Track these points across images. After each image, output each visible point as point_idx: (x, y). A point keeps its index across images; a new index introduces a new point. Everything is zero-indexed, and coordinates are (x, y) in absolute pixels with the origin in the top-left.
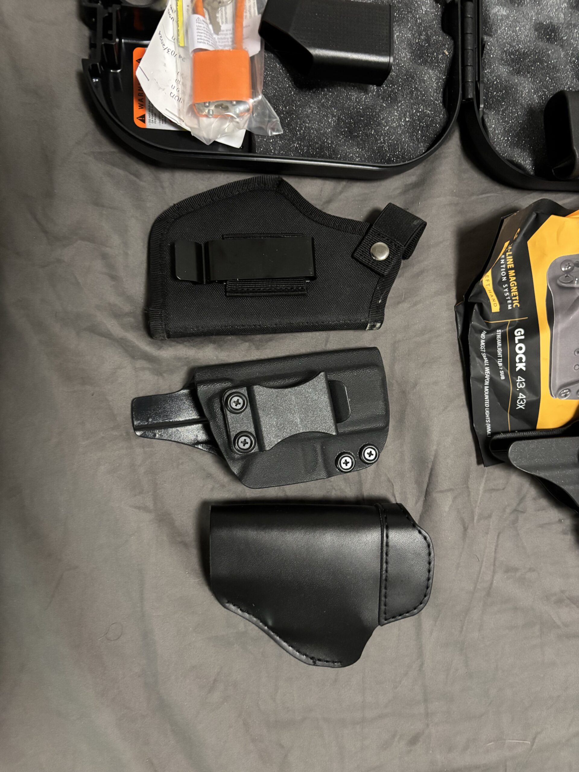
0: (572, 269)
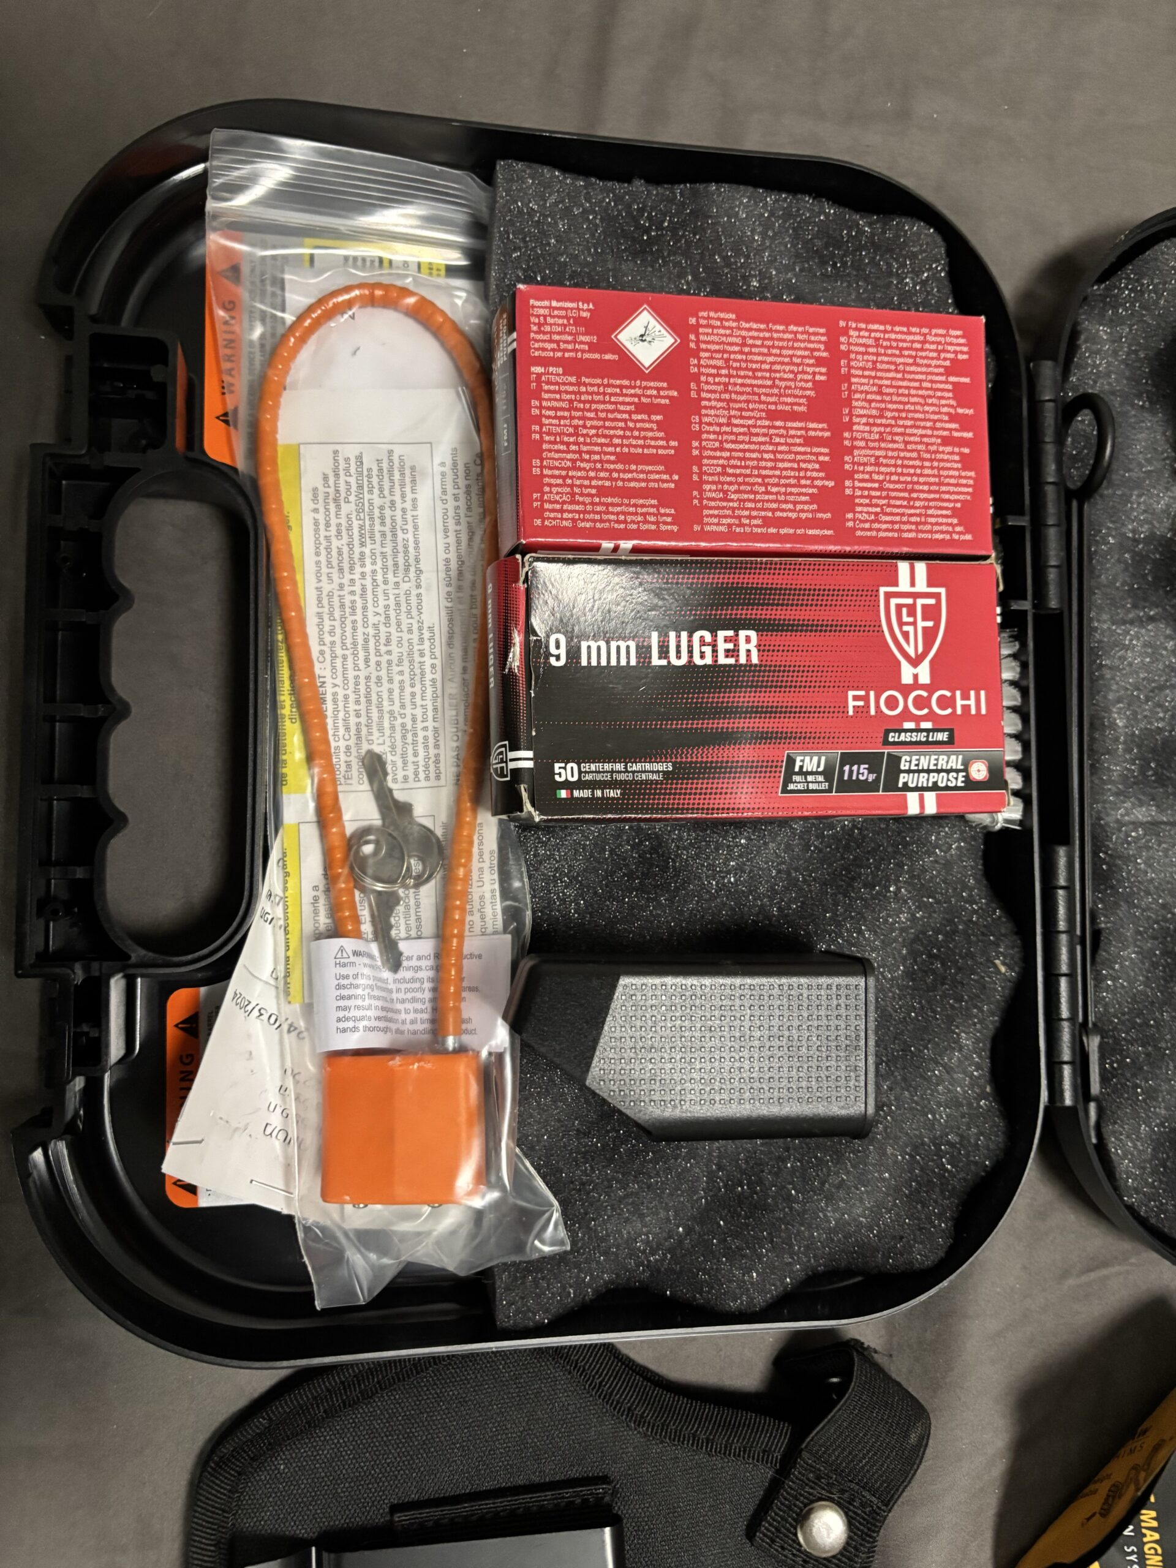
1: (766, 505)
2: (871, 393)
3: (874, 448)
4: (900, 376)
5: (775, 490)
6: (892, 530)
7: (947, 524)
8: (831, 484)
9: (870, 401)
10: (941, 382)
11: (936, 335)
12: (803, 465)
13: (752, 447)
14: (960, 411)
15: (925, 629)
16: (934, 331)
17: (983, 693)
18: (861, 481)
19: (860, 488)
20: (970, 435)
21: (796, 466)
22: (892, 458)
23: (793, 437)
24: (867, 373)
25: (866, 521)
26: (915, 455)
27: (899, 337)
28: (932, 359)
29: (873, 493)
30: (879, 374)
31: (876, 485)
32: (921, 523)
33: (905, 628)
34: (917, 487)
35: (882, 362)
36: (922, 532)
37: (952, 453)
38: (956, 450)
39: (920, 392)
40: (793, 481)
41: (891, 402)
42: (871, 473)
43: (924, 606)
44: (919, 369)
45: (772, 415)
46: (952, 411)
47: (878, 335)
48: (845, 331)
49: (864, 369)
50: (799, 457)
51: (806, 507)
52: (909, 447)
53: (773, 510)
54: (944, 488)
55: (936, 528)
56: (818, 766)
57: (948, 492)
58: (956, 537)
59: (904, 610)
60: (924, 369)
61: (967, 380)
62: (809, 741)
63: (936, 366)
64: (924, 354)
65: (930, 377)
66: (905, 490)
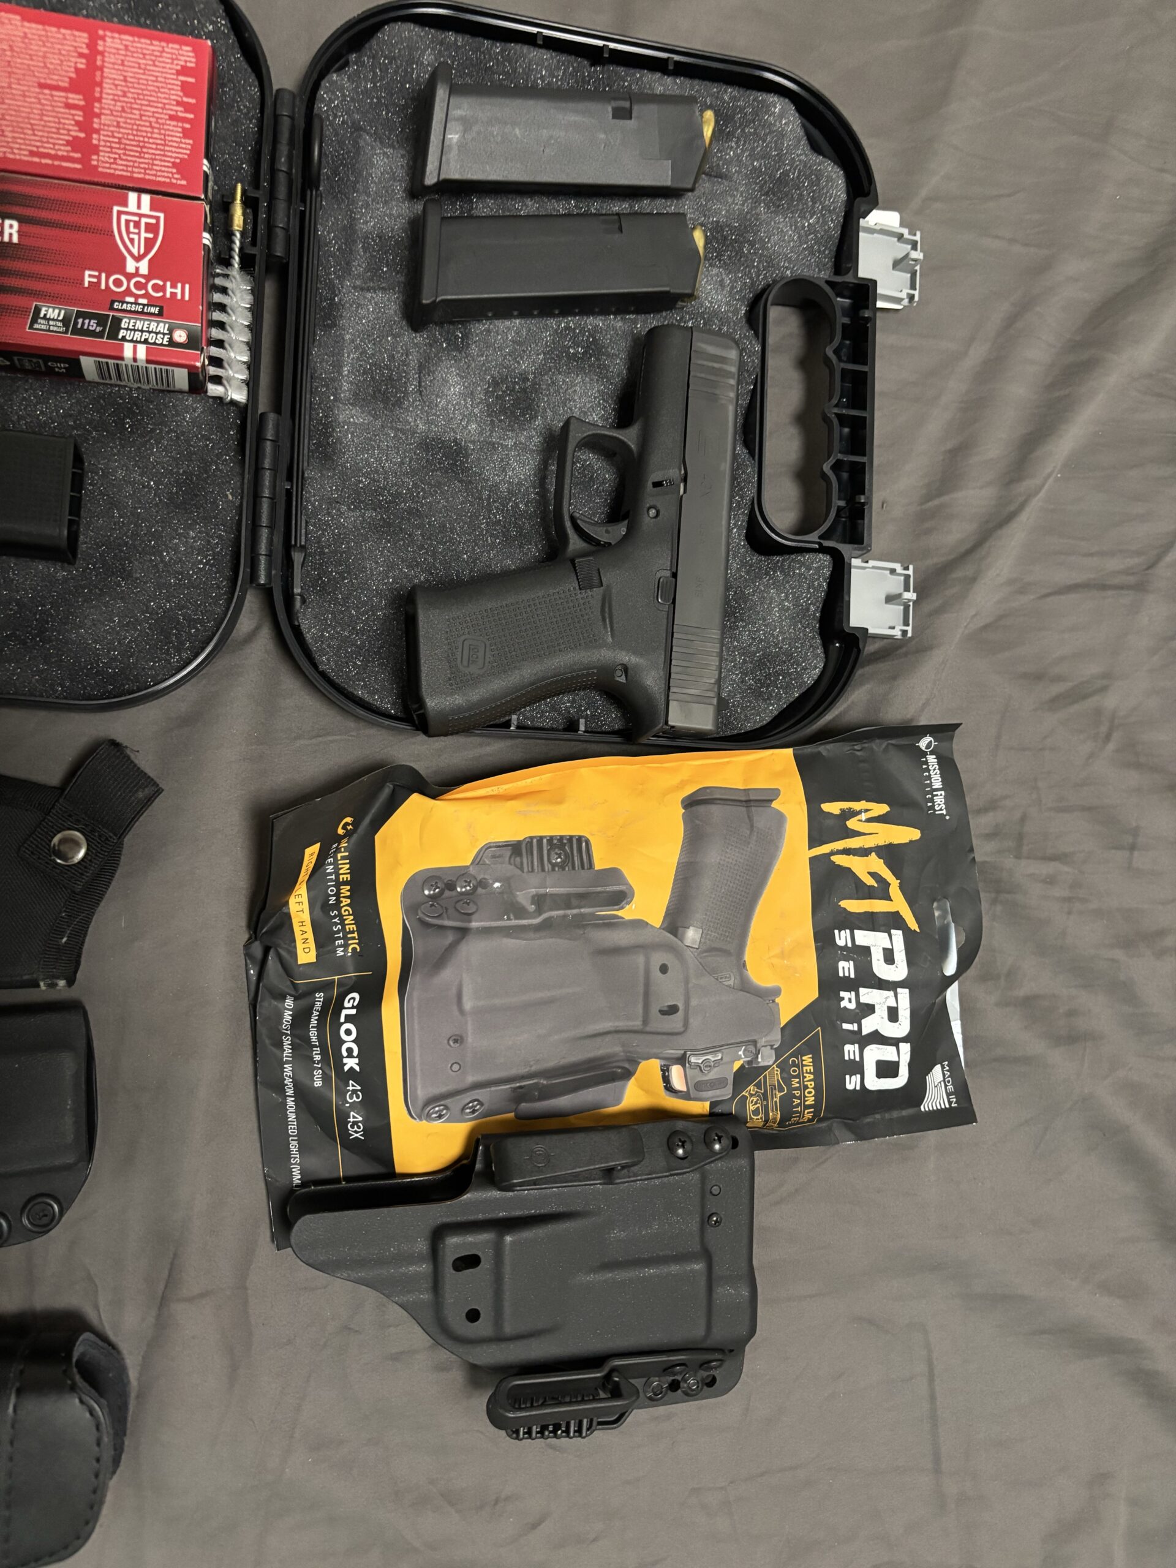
0: (441, 893)
1: (33, 143)
2: (119, 80)
3: (117, 116)
4: (141, 71)
5: (40, 134)
6: (127, 171)
7: (168, 172)
8: (82, 135)
9: (116, 86)
10: (173, 79)
11: (172, 48)
12: (62, 121)
13: (26, 104)
14: (185, 99)
15: (146, 239)
16: (171, 45)
17: (187, 287)
18: (104, 135)
19: (104, 140)
20: (191, 116)
21: (57, 120)
22: (129, 124)
23: (56, 101)
24: (116, 67)
25: (107, 162)
26: (148, 124)
27: (144, 46)
28: (168, 63)
29: (113, 145)
30: (125, 68)
31: (117, 140)
32: (148, 169)
33: (132, 236)
34: (146, 145)
35: (129, 61)
36: (149, 174)
37: (177, 126)
38: (180, 124)
39: (156, 84)
40: (54, 130)
41: (134, 88)
42: (112, 132)
43: (147, 224)
44: (157, 69)
45: (42, 86)
46: (179, 99)
47: (127, 43)
48: (103, 38)
49: (114, 64)
50: (60, 115)
51: (62, 148)
52: (144, 118)
53: (38, 147)
54: (167, 148)
55: (159, 173)
56: (59, 315)
57: (171, 151)
58: (174, 181)
59: (132, 224)
60: (161, 70)
61: (192, 80)
62: (54, 299)
63: (170, 69)
64: (161, 59)
65: (164, 75)
66: (138, 146)
